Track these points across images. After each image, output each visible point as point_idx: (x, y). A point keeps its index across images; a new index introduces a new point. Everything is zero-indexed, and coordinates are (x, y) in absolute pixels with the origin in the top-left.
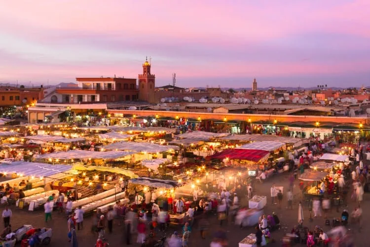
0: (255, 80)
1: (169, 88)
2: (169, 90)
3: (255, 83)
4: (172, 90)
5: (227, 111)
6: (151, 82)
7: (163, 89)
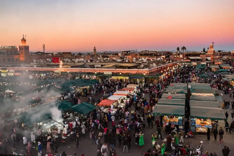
0: (95, 47)
1: (38, 54)
2: (38, 55)
3: (95, 49)
4: (40, 55)
5: (70, 67)
6: (27, 50)
7: (35, 54)
